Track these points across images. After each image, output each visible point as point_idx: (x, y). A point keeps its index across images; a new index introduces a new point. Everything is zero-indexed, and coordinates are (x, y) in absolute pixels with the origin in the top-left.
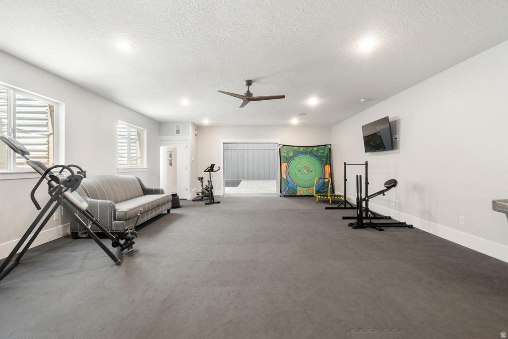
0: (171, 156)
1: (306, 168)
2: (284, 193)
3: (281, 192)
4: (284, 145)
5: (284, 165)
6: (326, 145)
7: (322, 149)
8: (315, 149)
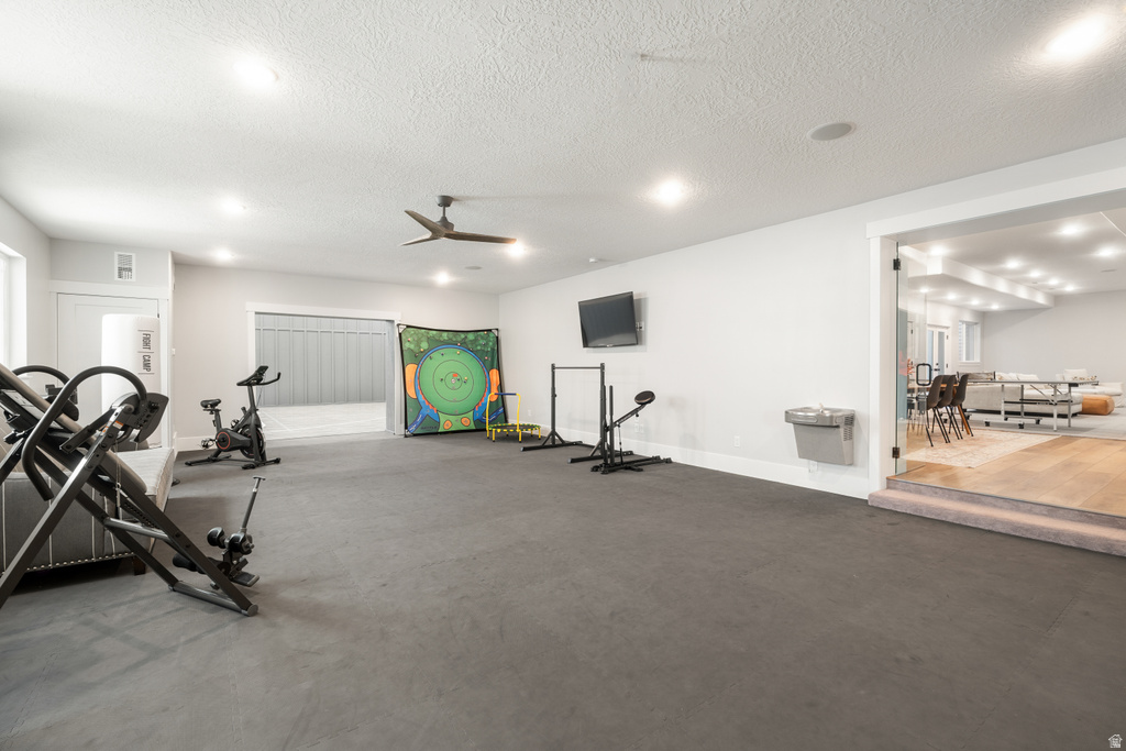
0: (147, 342)
1: (456, 374)
2: (412, 429)
3: (406, 427)
4: (408, 327)
5: (410, 369)
6: (490, 330)
7: (482, 338)
8: (471, 337)
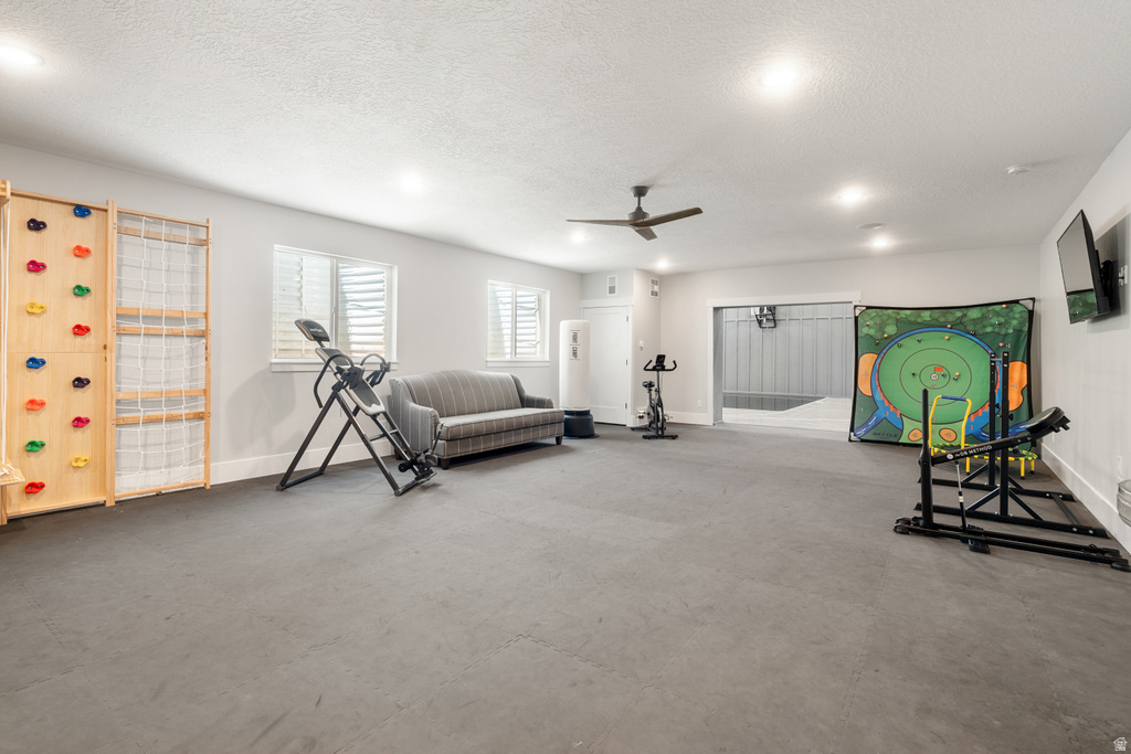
1: (938, 368)
2: (861, 432)
3: (852, 430)
4: (868, 308)
5: (867, 361)
6: (1017, 302)
7: (998, 314)
8: (974, 314)
